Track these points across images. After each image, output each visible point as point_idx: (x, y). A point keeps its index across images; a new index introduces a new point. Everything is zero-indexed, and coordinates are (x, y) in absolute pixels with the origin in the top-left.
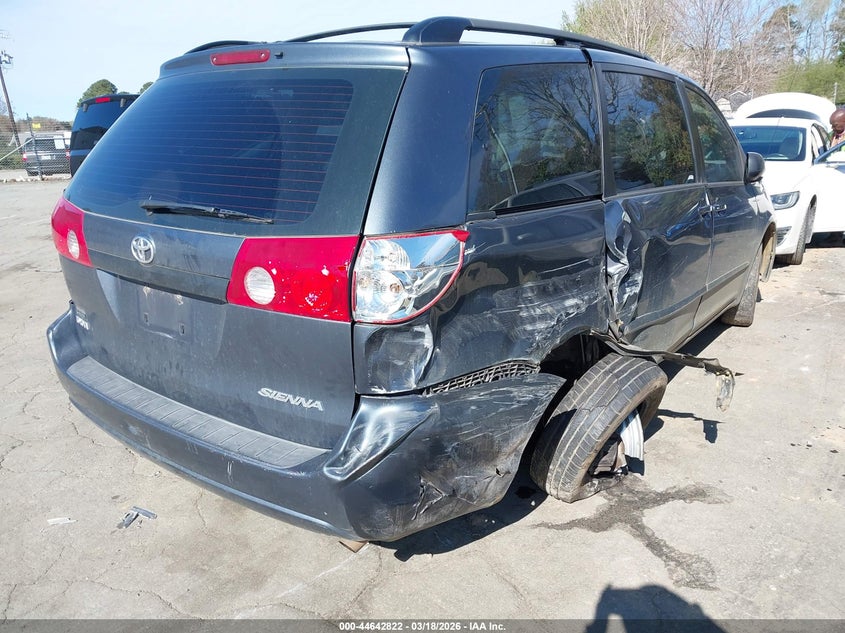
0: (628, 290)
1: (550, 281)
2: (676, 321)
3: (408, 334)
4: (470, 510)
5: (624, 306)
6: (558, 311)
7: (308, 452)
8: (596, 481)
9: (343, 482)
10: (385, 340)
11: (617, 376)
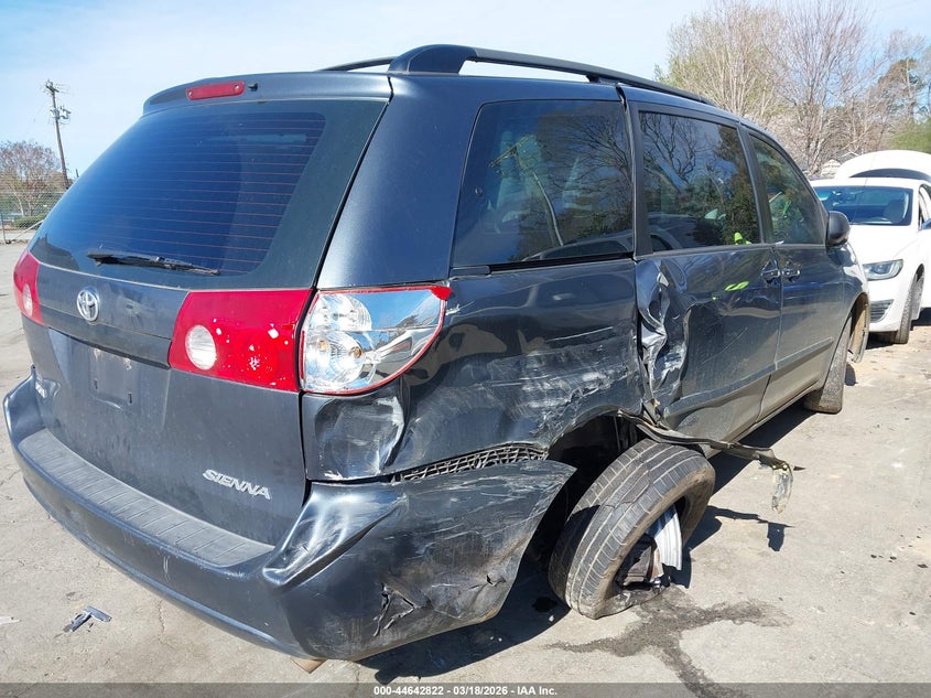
0: (667, 364)
1: (562, 351)
2: (735, 404)
3: (372, 408)
4: (454, 626)
5: (662, 384)
6: (574, 386)
7: (252, 547)
8: (627, 594)
9: (282, 587)
10: (342, 415)
11: (649, 466)
